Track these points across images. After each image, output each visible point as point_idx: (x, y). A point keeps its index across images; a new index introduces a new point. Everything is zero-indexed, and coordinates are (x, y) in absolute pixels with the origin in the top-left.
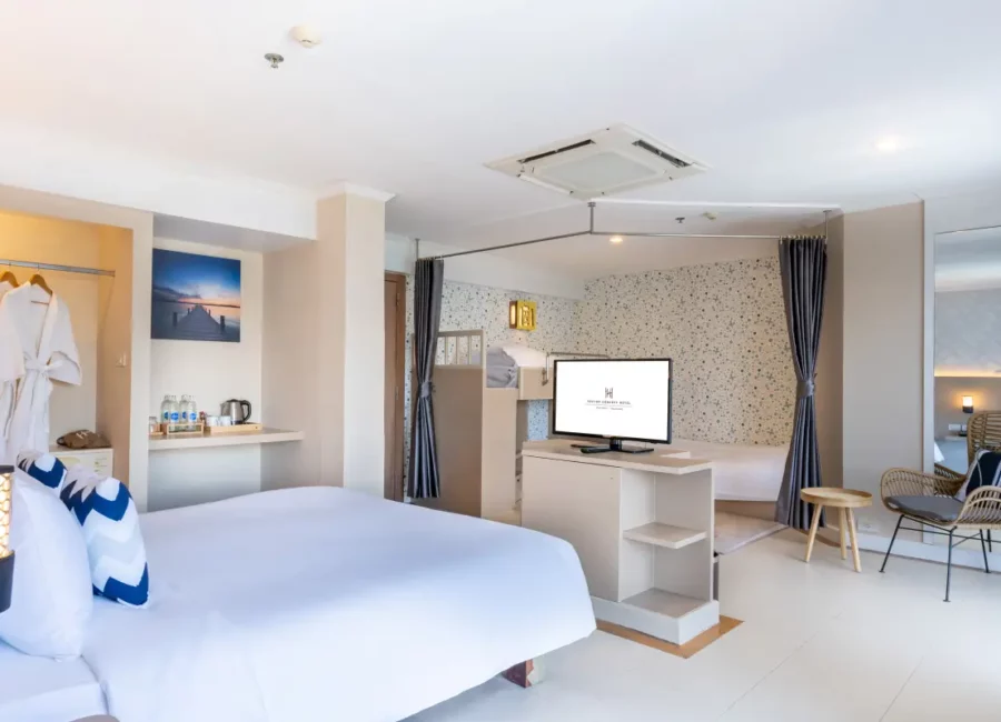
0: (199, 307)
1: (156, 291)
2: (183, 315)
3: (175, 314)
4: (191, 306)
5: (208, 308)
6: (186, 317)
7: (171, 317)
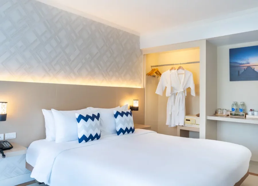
0: (249, 67)
1: (231, 64)
2: (242, 71)
3: (239, 72)
4: (245, 68)
5: (253, 67)
6: (243, 72)
7: (237, 73)
